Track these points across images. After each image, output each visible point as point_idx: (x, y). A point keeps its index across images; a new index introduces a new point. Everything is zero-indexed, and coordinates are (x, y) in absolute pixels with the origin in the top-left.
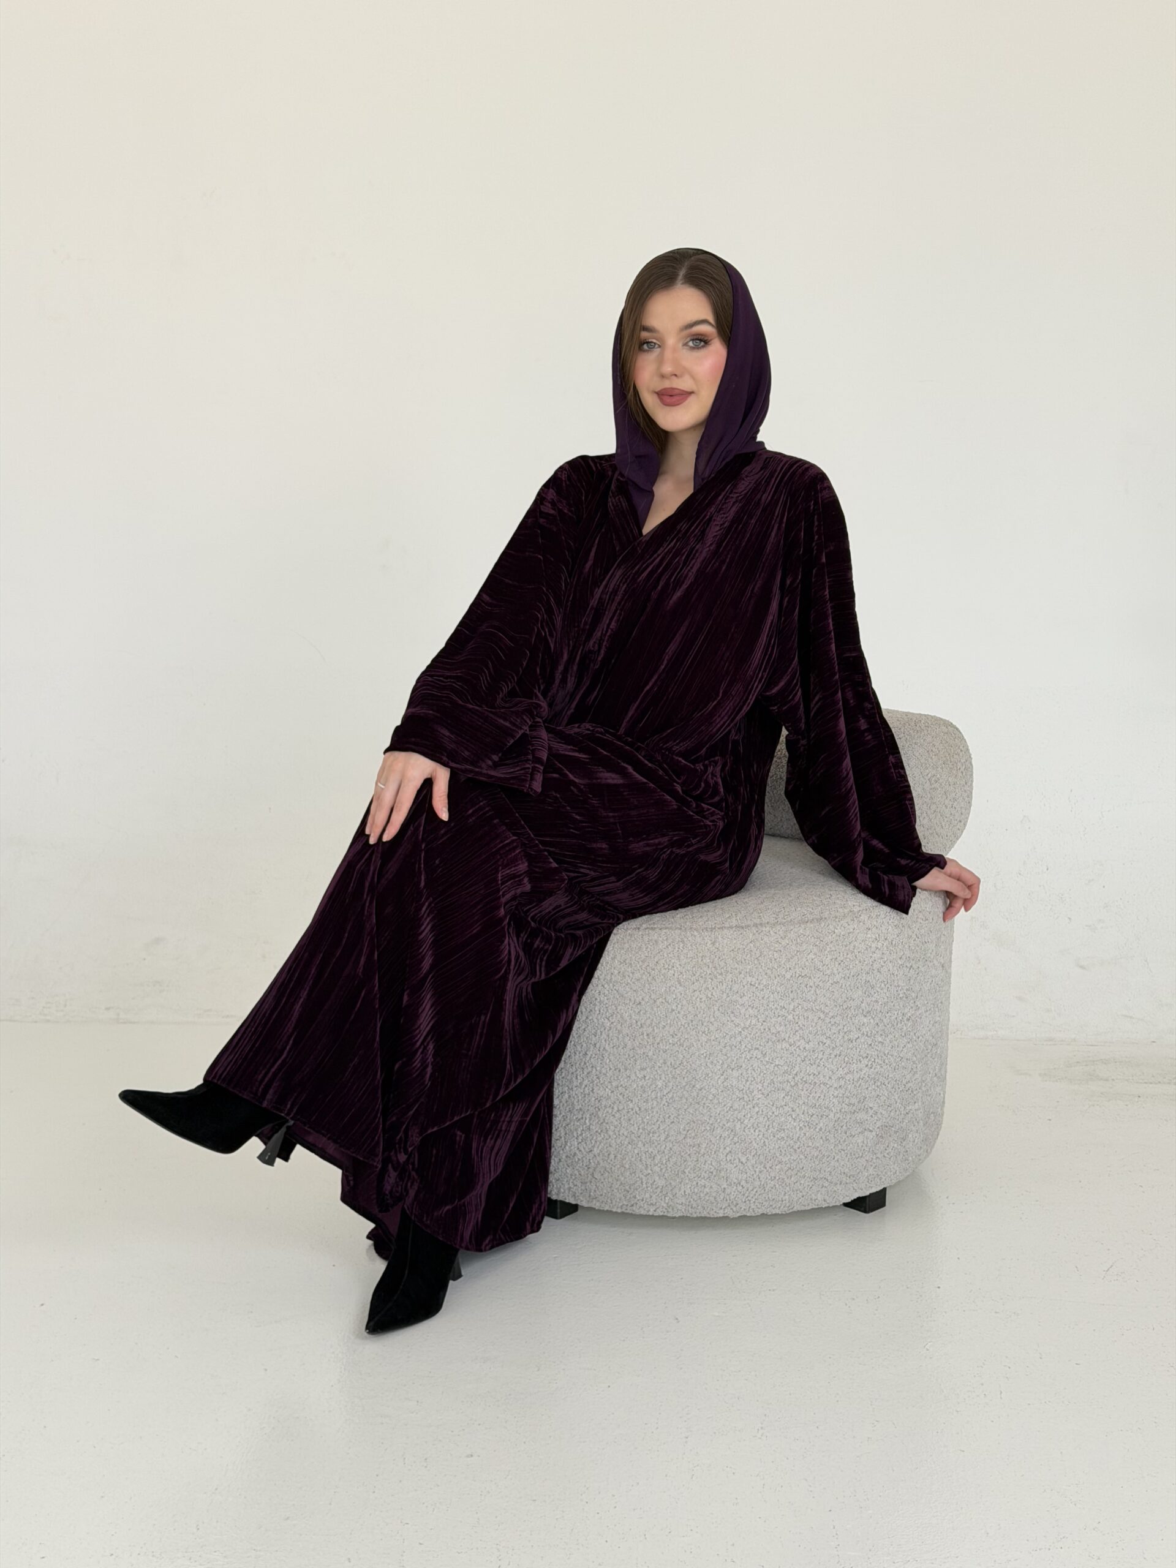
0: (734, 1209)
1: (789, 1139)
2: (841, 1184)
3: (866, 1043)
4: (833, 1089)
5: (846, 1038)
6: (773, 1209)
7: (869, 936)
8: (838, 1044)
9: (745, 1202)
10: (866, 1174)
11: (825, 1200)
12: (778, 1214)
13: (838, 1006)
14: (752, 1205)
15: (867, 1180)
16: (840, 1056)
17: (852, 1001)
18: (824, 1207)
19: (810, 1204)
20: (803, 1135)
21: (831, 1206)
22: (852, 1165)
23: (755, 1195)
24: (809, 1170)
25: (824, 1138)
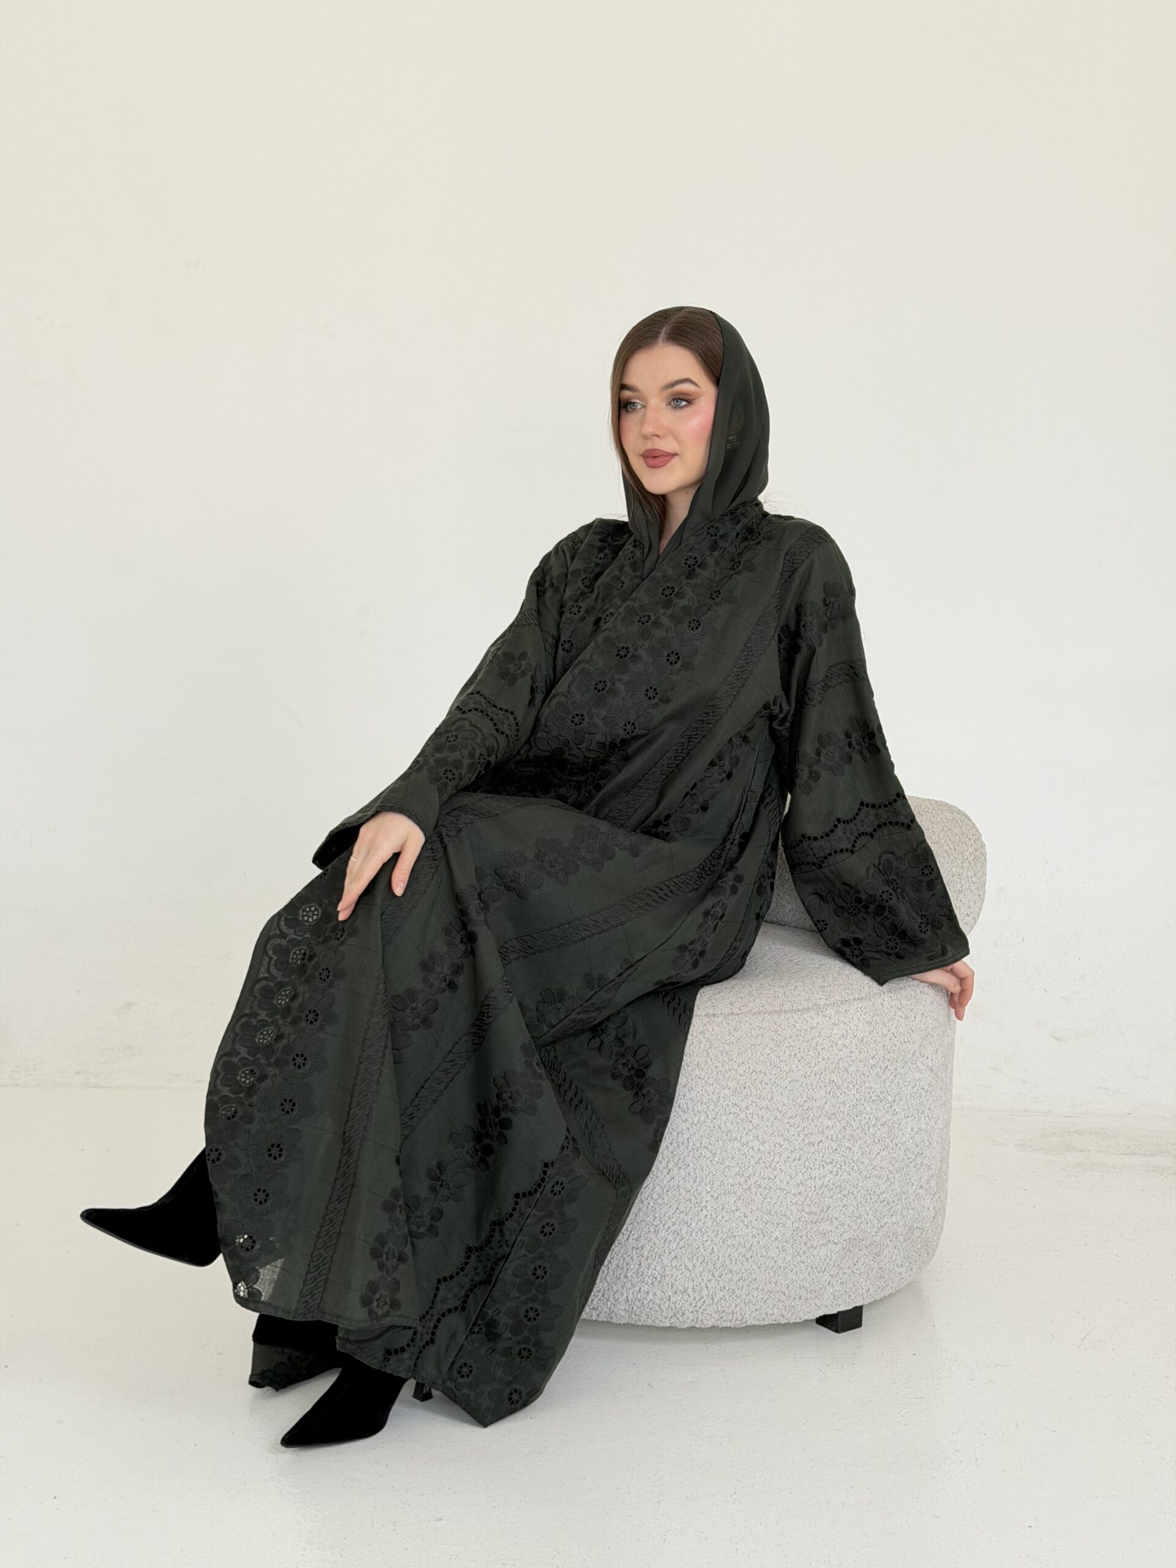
0: (681, 1319)
1: (741, 1248)
2: (800, 1299)
3: (830, 1148)
4: (791, 1196)
5: (807, 1141)
6: (725, 1321)
7: (835, 1032)
8: (797, 1147)
9: (692, 1312)
10: (831, 1290)
11: (783, 1316)
12: (730, 1327)
13: (797, 1107)
14: (700, 1316)
15: (832, 1296)
16: (799, 1160)
17: (813, 1101)
18: (782, 1322)
19: (766, 1319)
20: (756, 1243)
21: (791, 1322)
22: (813, 1279)
23: (702, 1305)
24: (763, 1281)
25: (780, 1248)
